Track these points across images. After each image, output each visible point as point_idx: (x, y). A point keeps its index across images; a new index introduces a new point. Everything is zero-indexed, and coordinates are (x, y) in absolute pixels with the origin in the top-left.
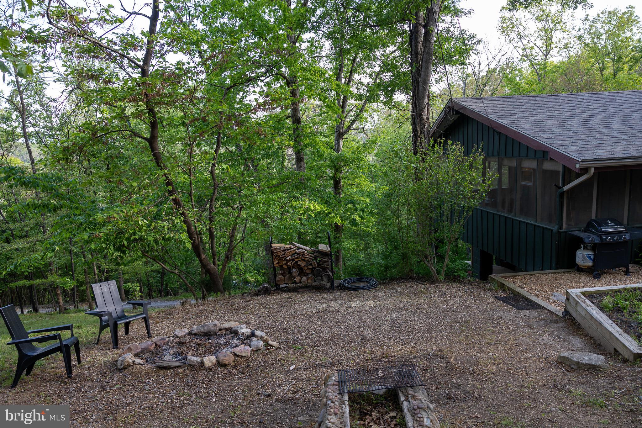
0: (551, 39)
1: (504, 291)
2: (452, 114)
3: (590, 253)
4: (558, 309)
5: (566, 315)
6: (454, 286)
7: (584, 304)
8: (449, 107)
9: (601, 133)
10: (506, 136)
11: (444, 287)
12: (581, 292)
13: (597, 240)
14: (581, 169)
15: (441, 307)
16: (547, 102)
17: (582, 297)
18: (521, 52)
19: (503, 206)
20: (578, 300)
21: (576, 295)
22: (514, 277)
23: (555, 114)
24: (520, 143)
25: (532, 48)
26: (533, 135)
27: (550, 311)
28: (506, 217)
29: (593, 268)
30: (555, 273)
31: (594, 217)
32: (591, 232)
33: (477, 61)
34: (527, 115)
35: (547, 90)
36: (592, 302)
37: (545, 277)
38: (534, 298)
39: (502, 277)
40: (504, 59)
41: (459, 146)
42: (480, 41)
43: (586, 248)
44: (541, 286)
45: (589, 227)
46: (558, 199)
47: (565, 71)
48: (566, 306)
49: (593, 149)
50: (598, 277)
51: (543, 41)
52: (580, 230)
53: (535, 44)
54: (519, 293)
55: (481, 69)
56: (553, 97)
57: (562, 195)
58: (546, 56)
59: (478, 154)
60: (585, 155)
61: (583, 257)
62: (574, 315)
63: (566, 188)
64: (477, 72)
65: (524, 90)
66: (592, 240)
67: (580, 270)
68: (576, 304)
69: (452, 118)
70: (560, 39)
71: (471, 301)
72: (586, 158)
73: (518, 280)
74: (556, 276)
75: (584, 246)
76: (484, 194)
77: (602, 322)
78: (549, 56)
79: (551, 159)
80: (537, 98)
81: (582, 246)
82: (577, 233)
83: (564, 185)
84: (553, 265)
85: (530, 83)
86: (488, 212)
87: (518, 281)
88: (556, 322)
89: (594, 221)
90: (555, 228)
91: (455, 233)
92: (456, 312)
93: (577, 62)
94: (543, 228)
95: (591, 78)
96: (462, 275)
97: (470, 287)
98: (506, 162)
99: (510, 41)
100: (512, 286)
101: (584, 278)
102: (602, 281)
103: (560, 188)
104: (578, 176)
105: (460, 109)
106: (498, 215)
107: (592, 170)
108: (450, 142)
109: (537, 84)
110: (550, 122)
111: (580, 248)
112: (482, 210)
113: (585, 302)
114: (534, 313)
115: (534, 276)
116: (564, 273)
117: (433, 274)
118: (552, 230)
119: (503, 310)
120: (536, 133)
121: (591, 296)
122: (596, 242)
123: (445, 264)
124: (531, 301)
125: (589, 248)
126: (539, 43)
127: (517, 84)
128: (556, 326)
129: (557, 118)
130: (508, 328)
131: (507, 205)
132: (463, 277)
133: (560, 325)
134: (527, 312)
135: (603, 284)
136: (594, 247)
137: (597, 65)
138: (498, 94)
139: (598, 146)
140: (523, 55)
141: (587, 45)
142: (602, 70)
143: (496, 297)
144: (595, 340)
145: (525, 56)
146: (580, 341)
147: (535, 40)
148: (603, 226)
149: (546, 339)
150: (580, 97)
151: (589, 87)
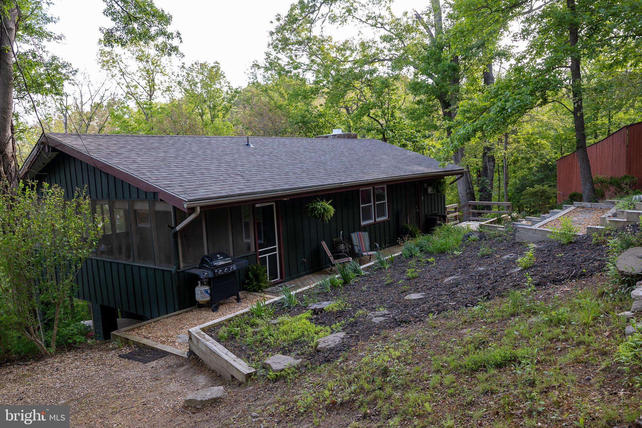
0: (153, 80)
1: (129, 346)
2: (47, 151)
3: (207, 288)
4: (183, 351)
5: (190, 355)
6: (69, 356)
7: (204, 340)
8: (42, 143)
9: (202, 174)
10: (115, 177)
11: (55, 362)
12: (201, 329)
13: (211, 275)
14: (189, 209)
15: (52, 388)
16: (153, 143)
17: (202, 333)
18: (126, 90)
19: (120, 253)
20: (198, 337)
21: (197, 333)
22: (139, 328)
23: (161, 155)
24: (129, 184)
25: (136, 87)
26: (141, 176)
27: (176, 355)
28: (124, 264)
29: (211, 302)
30: (179, 314)
31: (206, 253)
32: (206, 268)
33: (78, 92)
34: (133, 155)
35: (156, 130)
36: (211, 336)
37: (170, 320)
38: (160, 346)
39: (125, 331)
40: (108, 94)
41: (58, 189)
42: (76, 71)
43: (202, 284)
44: (167, 331)
45: (204, 263)
46: (172, 240)
47: (170, 113)
48: (190, 346)
49: (197, 189)
50: (215, 309)
51: (146, 81)
52: (196, 267)
53: (139, 83)
54: (144, 345)
55: (84, 102)
56: (157, 138)
57: (175, 235)
58: (151, 96)
59: (82, 198)
60: (191, 195)
61: (201, 293)
62: (197, 352)
63: (178, 228)
64: (80, 105)
65: (133, 129)
66: (207, 275)
67: (201, 306)
68: (198, 342)
69: (48, 157)
70: (162, 82)
71: (91, 369)
72: (192, 198)
73: (143, 330)
74: (180, 317)
75: (201, 282)
76: (94, 243)
77: (220, 353)
78: (153, 96)
79: (161, 200)
80: (143, 138)
81: (199, 282)
82: (194, 271)
83: (176, 225)
84: (177, 307)
85: (138, 121)
86: (104, 261)
87: (143, 332)
88: (182, 365)
89: (207, 257)
90: (173, 269)
91: (63, 292)
92: (72, 388)
93: (179, 106)
94: (163, 270)
95: (193, 122)
96: (78, 340)
97: (89, 351)
98: (117, 205)
99: (112, 76)
100: (137, 338)
101: (205, 313)
102: (220, 312)
103: (173, 228)
104: (187, 215)
105: (57, 146)
106: (115, 263)
107: (198, 209)
108: (46, 185)
109: (145, 124)
110: (157, 163)
111: (197, 285)
112: (97, 260)
113: (204, 338)
114: (161, 362)
115: (159, 322)
116: (187, 312)
117: (40, 348)
118: (171, 271)
119: (129, 369)
120: (144, 174)
121: (209, 331)
122: (210, 276)
123: (55, 331)
124: (157, 350)
125: (205, 283)
126: (143, 83)
127: (124, 122)
128: (182, 369)
129: (164, 160)
130: (135, 388)
131: (124, 250)
132: (80, 343)
133: (185, 367)
134: (154, 364)
135: (220, 315)
136: (210, 281)
137: (197, 111)
138: (106, 131)
139: (201, 186)
140: (128, 93)
141: (186, 90)
142: (202, 115)
143: (120, 356)
144: (216, 373)
145: (130, 94)
146: (204, 377)
147: (138, 79)
148: (214, 261)
149: (174, 386)
150: (183, 139)
151: (191, 130)
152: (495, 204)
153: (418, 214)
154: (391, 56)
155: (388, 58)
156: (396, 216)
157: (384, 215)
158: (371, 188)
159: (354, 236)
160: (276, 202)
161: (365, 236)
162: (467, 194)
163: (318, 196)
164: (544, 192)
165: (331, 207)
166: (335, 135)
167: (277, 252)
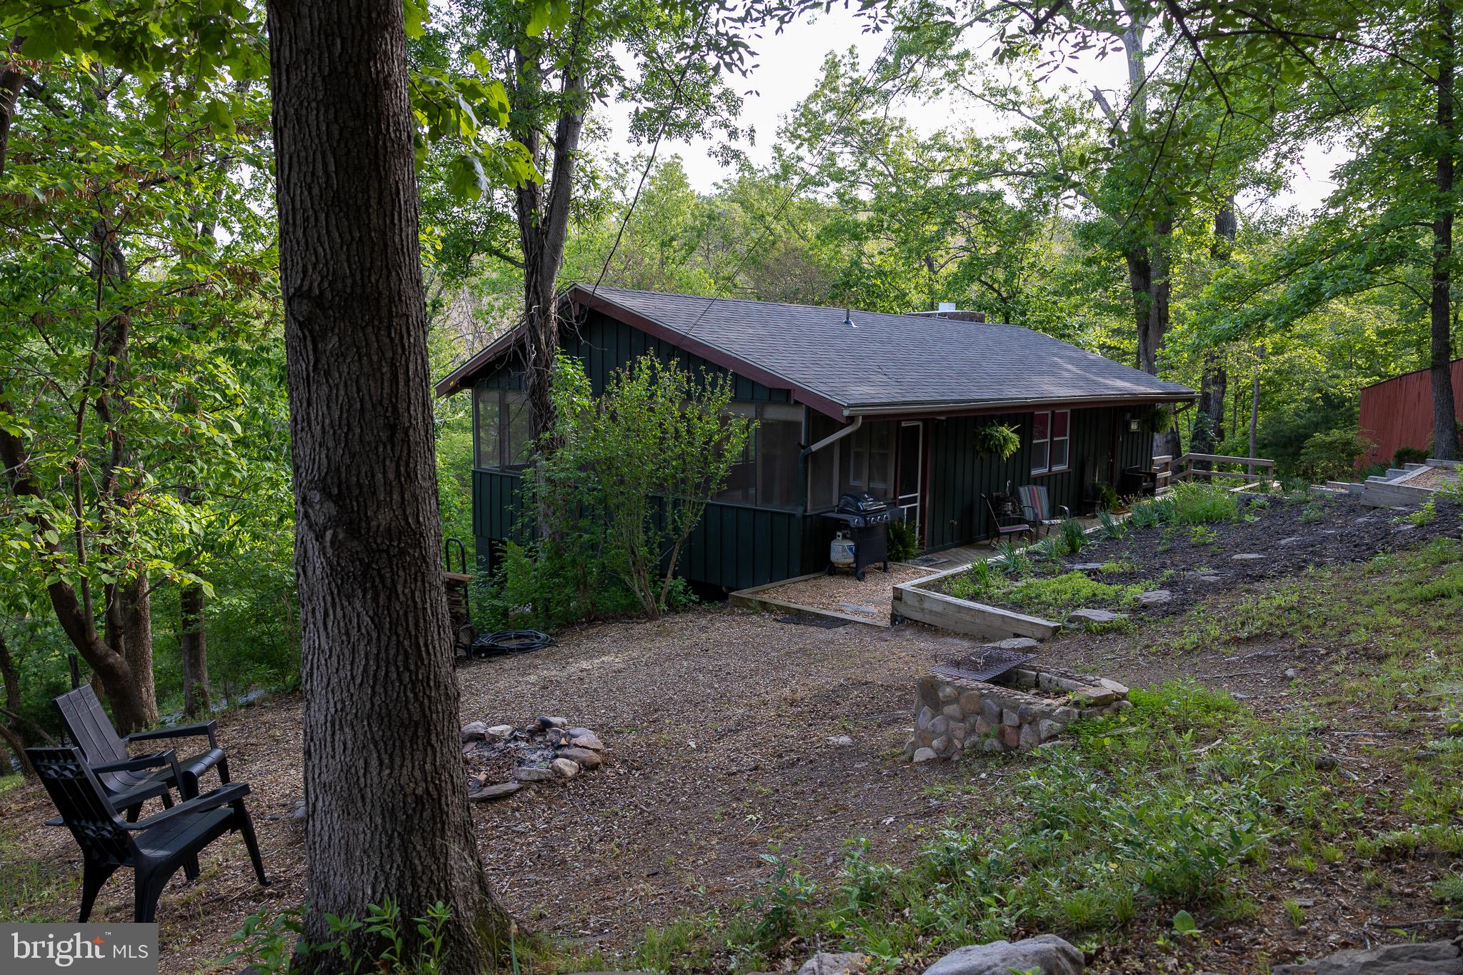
1: (775, 612)
3: (851, 543)
5: (902, 620)
7: (937, 597)
13: (860, 523)
20: (923, 593)
21: (913, 590)
26: (761, 364)
27: (864, 623)
29: (854, 565)
32: (850, 513)
38: (826, 613)
43: (845, 537)
44: (812, 597)
45: (847, 503)
46: (797, 466)
48: (894, 610)
50: (863, 577)
52: (834, 511)
54: (799, 610)
57: (807, 458)
61: (844, 550)
63: (814, 448)
66: (857, 522)
67: (837, 571)
68: (920, 601)
72: (852, 402)
75: (843, 534)
79: (796, 402)
81: (840, 534)
82: (835, 515)
83: (809, 444)
90: (799, 512)
94: (772, 513)
100: (778, 602)
103: (802, 448)
104: (843, 426)
107: (860, 420)
111: (834, 537)
115: (786, 587)
116: (815, 578)
118: (789, 515)
121: (932, 587)
124: (826, 617)
125: (850, 535)
136: (858, 533)
148: (861, 503)
152: (1236, 462)
153: (1111, 466)
154: (1030, 167)
155: (1024, 169)
156: (1080, 467)
157: (1061, 462)
158: (1049, 412)
159: (1024, 491)
160: (925, 421)
161: (1042, 491)
162: (1167, 442)
163: (993, 417)
164: (1348, 443)
165: (1015, 437)
166: (944, 315)
167: (917, 504)
